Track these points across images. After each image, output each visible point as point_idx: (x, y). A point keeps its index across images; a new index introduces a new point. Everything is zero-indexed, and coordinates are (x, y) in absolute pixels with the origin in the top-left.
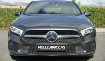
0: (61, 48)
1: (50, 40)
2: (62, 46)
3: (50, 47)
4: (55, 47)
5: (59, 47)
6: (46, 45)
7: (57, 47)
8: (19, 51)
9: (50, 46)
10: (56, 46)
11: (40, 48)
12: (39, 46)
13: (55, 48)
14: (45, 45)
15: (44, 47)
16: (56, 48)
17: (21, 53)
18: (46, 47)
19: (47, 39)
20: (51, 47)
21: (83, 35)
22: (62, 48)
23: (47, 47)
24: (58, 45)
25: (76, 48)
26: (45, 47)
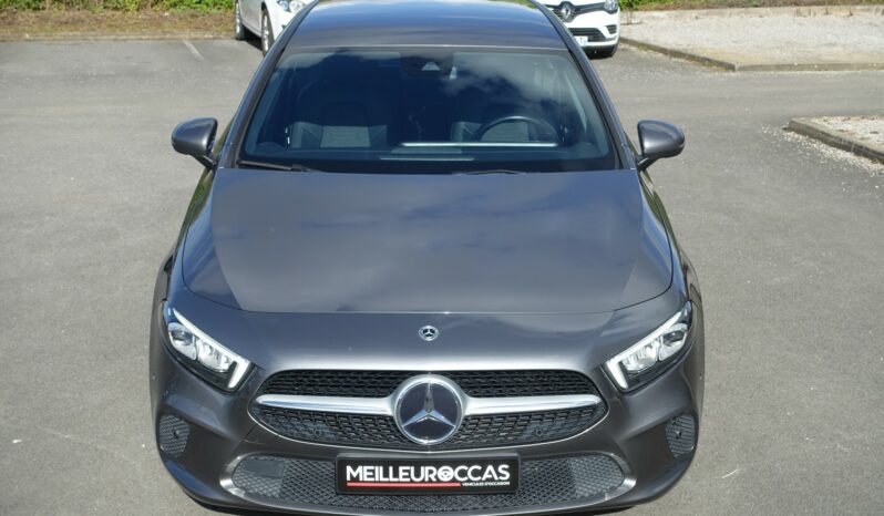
0: (486, 476)
1: (420, 429)
2: (490, 468)
3: (418, 474)
4: (446, 474)
5: (475, 473)
6: (397, 464)
7: (463, 473)
8: (225, 483)
9: (418, 464)
10: (454, 463)
11: (356, 479)
12: (349, 469)
13: (445, 479)
14: (385, 463)
15: (379, 470)
16: (454, 480)
17: (242, 496)
18: (396, 474)
19: (402, 427)
20: (424, 470)
21: (623, 383)
22: (492, 480)
23: (401, 474)
24: (469, 462)
25: (576, 465)
26: (386, 474)
